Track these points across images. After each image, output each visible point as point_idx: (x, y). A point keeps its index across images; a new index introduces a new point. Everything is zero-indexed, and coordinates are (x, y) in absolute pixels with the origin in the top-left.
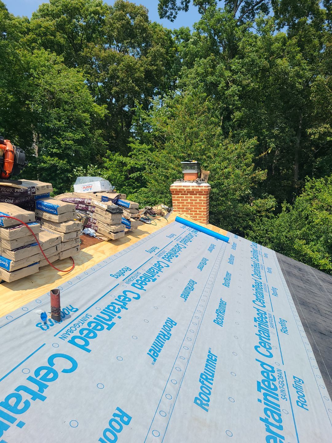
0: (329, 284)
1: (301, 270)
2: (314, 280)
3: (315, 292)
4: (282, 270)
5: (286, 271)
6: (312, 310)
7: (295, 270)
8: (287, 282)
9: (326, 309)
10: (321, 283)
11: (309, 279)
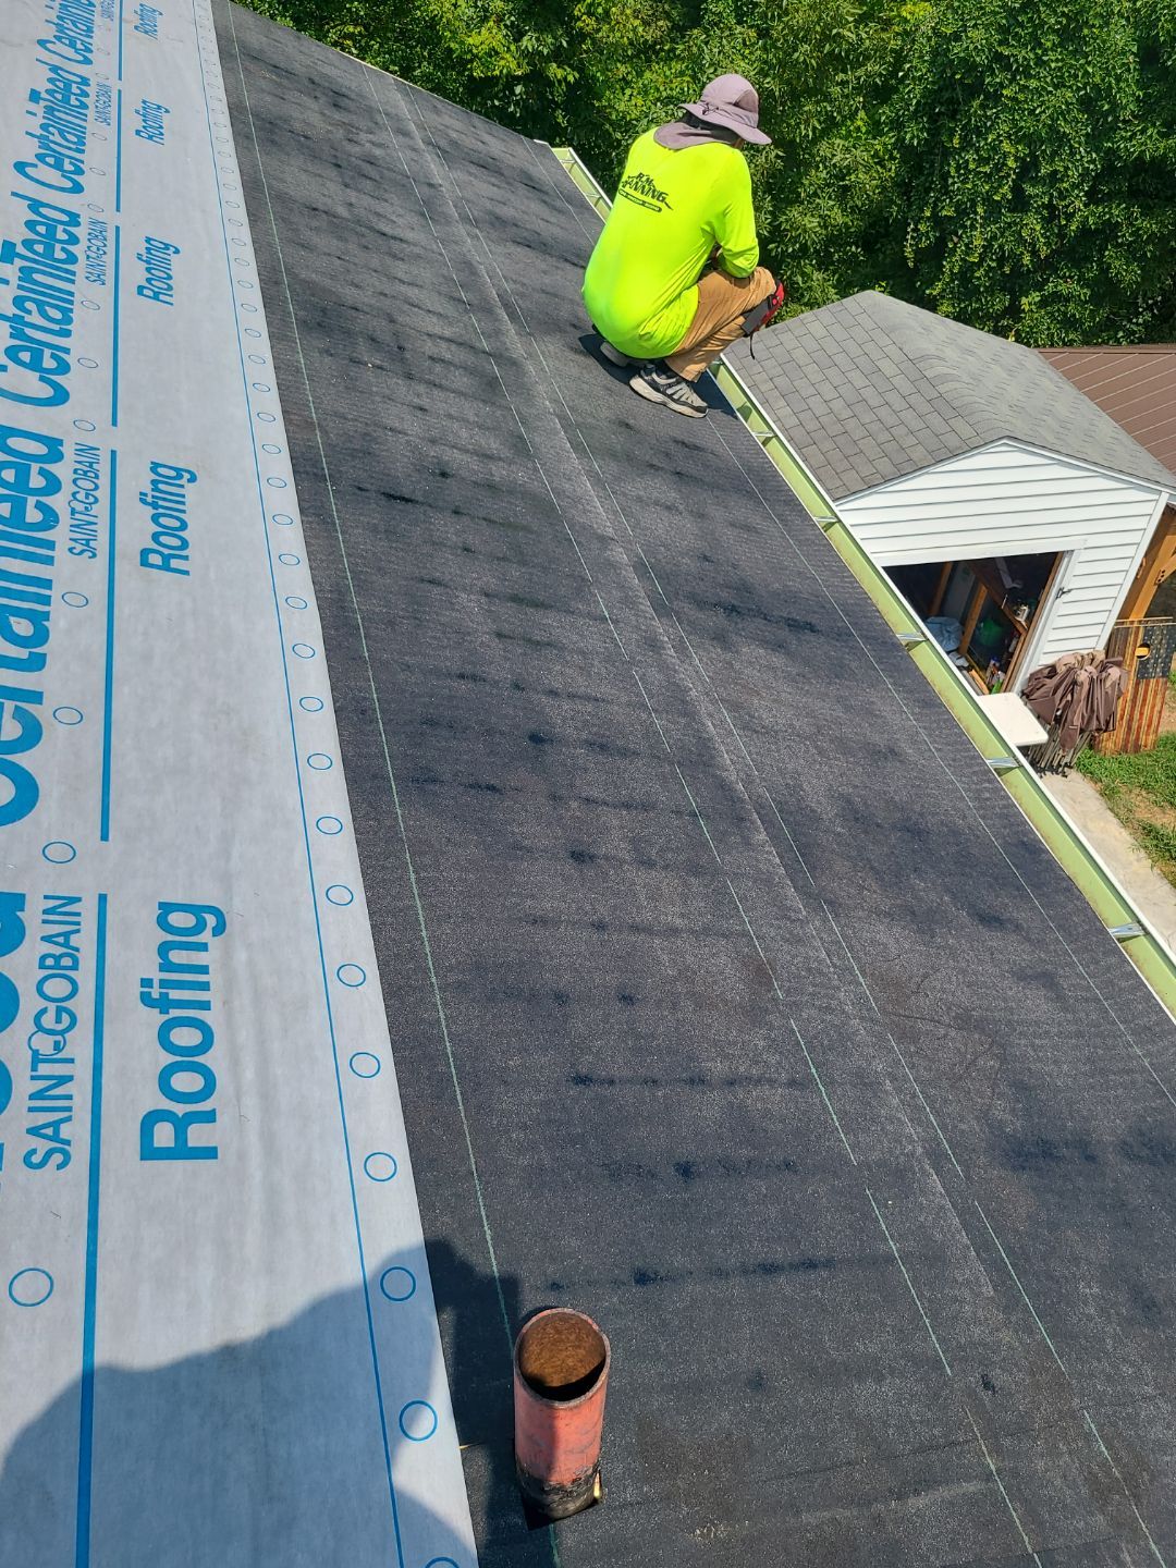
0: (473, 169)
1: (344, 102)
2: (403, 159)
3: (398, 232)
4: (236, 111)
5: (256, 116)
6: (363, 351)
7: (314, 105)
8: (252, 188)
9: (437, 330)
10: (436, 170)
11: (378, 152)
